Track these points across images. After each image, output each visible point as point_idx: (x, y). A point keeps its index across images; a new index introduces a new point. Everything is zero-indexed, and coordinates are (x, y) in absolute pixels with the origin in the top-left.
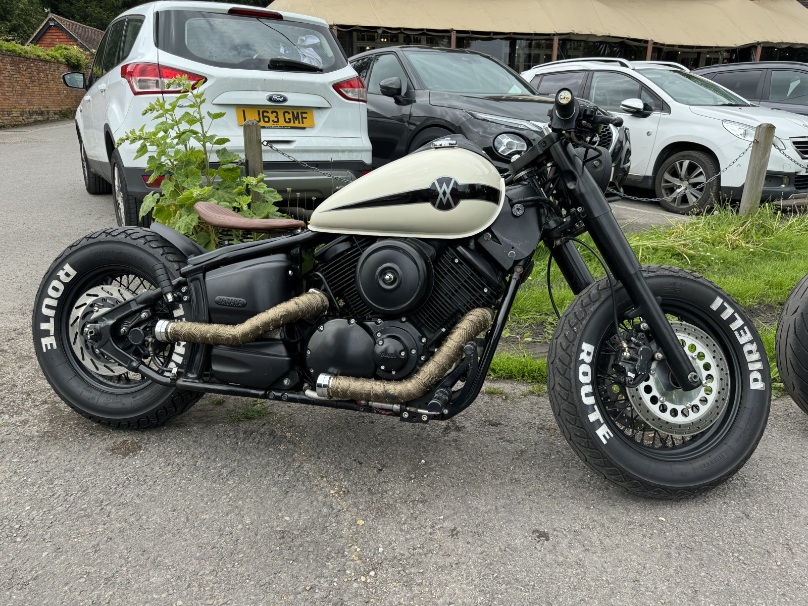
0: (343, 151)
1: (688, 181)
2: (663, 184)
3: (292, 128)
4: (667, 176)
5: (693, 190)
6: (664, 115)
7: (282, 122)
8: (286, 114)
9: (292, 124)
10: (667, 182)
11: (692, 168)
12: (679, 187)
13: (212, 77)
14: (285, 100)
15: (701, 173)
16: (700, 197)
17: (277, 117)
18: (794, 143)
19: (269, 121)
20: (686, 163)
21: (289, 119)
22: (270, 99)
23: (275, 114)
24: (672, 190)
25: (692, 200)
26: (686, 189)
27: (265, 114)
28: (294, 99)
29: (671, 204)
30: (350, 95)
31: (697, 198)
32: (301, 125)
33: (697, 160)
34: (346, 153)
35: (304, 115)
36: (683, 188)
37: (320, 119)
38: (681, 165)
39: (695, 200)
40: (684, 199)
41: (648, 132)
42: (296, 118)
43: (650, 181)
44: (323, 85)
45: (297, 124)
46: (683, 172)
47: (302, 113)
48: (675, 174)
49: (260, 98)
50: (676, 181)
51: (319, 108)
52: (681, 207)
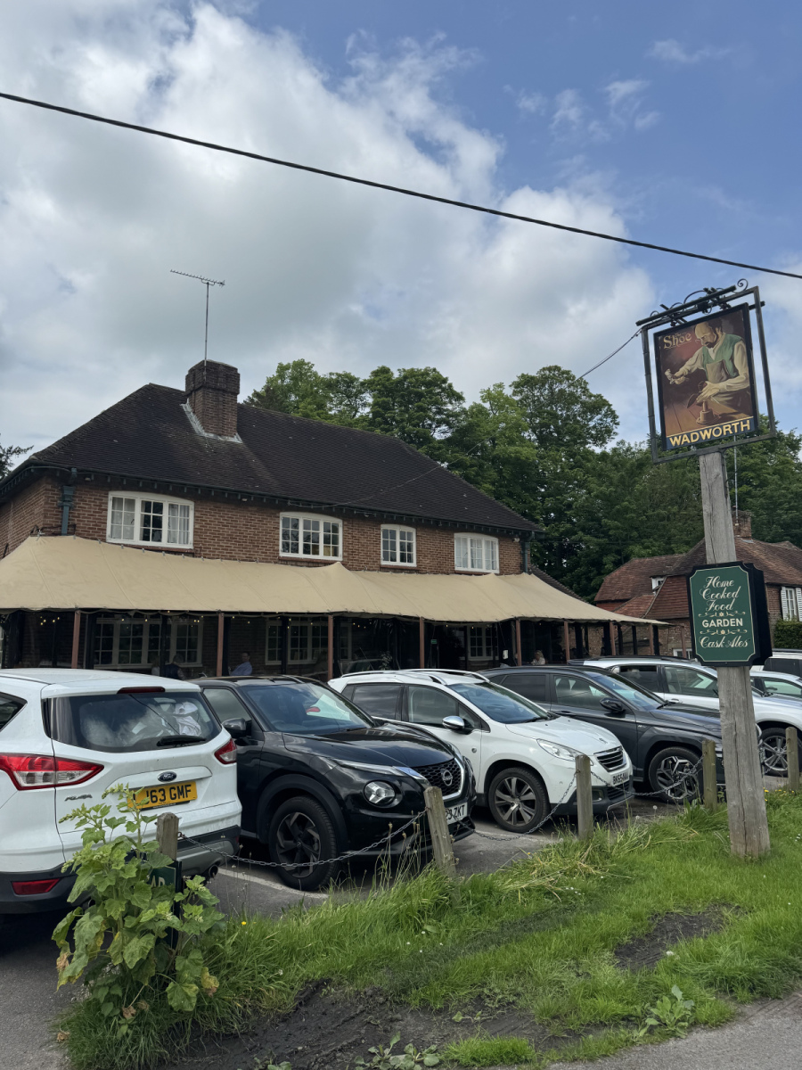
0: (222, 820)
1: (519, 798)
2: (497, 802)
3: (177, 804)
4: (499, 794)
5: (527, 809)
6: (485, 733)
7: (168, 800)
8: (172, 790)
9: (177, 800)
10: (499, 799)
11: (520, 785)
12: (513, 805)
13: (109, 764)
14: (175, 776)
15: (529, 791)
16: (533, 814)
17: (164, 795)
18: (599, 758)
19: (156, 801)
20: (514, 780)
21: (175, 795)
22: (161, 779)
23: (162, 792)
24: (506, 807)
25: (527, 818)
26: (519, 806)
27: (154, 794)
28: (183, 774)
29: (509, 822)
30: (226, 759)
31: (530, 815)
32: (186, 799)
33: (524, 777)
34: (225, 821)
35: (188, 788)
36: (515, 806)
37: (201, 790)
38: (510, 781)
39: (529, 817)
40: (519, 817)
41: (473, 750)
42: (181, 793)
43: (483, 799)
44: (208, 756)
45: (182, 799)
46: (513, 789)
47: (186, 786)
48: (506, 791)
49: (152, 779)
50: (507, 798)
51: (201, 779)
52: (518, 825)
